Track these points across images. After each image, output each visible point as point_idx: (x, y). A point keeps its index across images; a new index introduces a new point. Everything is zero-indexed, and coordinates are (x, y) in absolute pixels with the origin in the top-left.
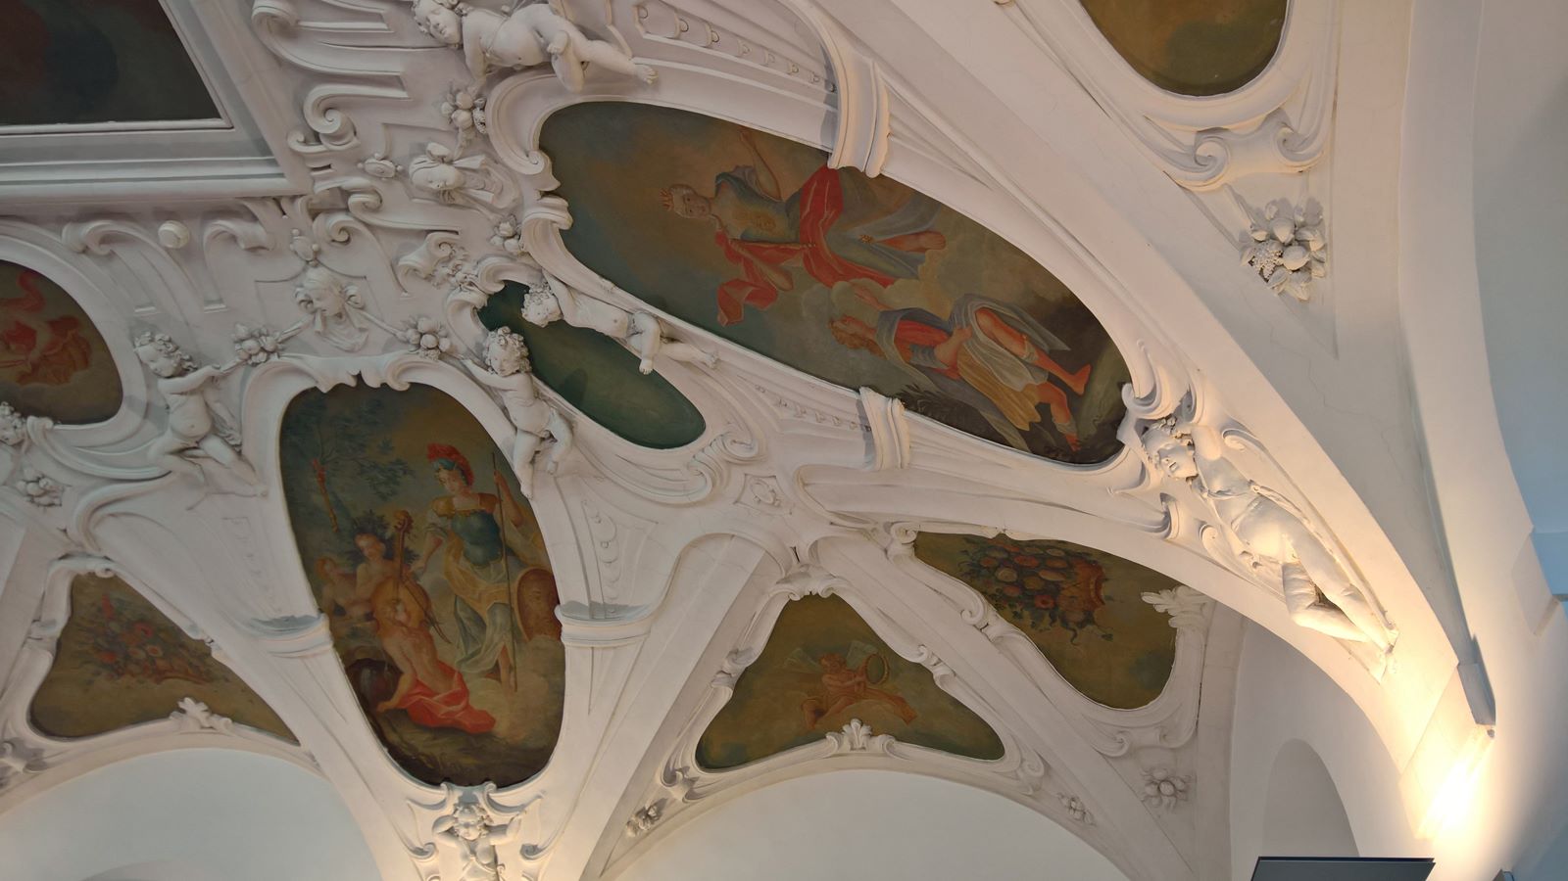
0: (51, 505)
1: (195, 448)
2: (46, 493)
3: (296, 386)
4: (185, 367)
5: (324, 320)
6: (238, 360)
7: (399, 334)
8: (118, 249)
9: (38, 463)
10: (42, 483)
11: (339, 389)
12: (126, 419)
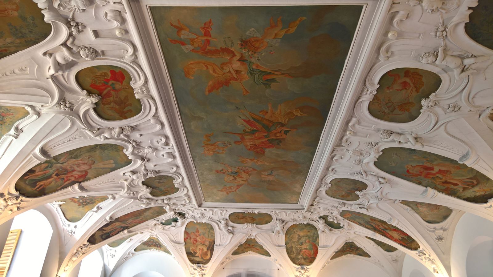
0: (459, 108)
1: (465, 67)
2: (455, 107)
3: (461, 29)
4: (436, 54)
6: (442, 40)
8: (392, 50)
9: (445, 104)
10: (451, 106)
11: (471, 16)
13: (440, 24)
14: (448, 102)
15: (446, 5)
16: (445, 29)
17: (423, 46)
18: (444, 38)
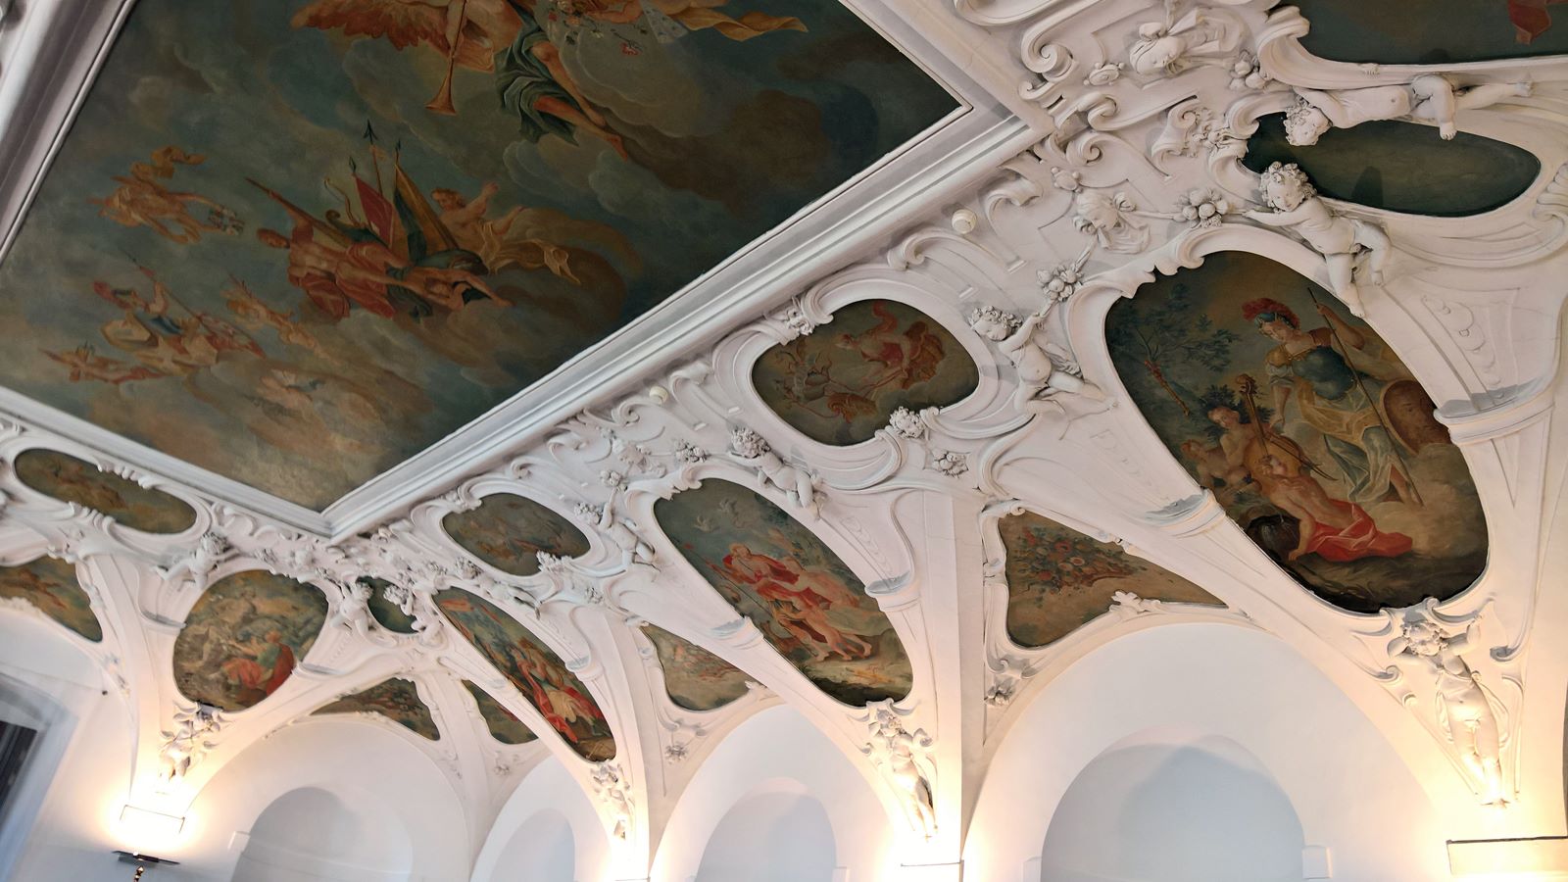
0: (961, 472)
1: (1046, 388)
2: (954, 464)
3: (1107, 301)
4: (1013, 325)
5: (1106, 234)
6: (1050, 302)
7: (1176, 217)
8: (931, 254)
9: (939, 444)
10: (949, 457)
11: (1143, 289)
12: (987, 385)
13: (1073, 265)
14: (952, 446)
15: (1120, 233)
16: (1075, 283)
17: (1001, 289)
18: (1057, 299)
